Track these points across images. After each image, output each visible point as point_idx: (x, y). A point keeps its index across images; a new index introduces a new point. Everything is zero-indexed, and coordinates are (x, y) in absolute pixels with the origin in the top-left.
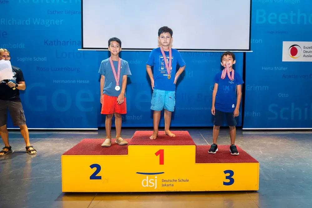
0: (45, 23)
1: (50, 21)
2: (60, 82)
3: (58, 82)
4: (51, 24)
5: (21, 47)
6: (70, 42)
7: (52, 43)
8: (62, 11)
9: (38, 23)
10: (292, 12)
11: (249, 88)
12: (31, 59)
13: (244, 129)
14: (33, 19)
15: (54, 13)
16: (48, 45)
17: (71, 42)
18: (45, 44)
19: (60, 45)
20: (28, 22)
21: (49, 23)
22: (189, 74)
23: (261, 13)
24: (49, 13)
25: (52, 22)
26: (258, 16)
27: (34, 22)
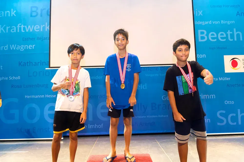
0: (20, 48)
1: (24, 46)
2: (31, 97)
3: (29, 97)
4: (25, 48)
7: (25, 64)
8: (34, 38)
9: (14, 49)
10: (229, 31)
12: (7, 78)
14: (10, 45)
15: (28, 39)
16: (22, 66)
17: (41, 63)
18: (19, 66)
19: (32, 65)
20: (6, 48)
21: (24, 48)
22: (143, 86)
23: (202, 33)
24: (24, 40)
25: (26, 47)
26: (200, 36)
27: (11, 48)
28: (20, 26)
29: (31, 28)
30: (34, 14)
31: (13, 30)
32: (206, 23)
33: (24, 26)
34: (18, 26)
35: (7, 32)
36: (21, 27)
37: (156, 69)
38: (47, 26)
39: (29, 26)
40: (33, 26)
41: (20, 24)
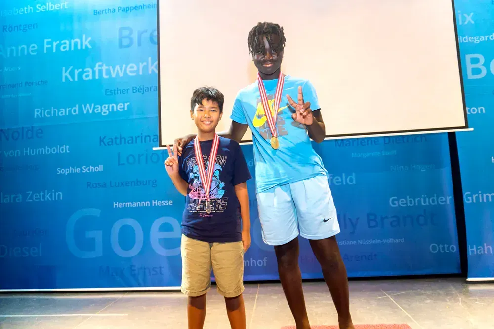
0: (101, 109)
1: (108, 107)
2: (125, 205)
3: (119, 205)
4: (110, 111)
5: (64, 151)
6: (140, 138)
7: (112, 141)
8: (128, 90)
9: (91, 112)
11: (470, 198)
12: (78, 170)
13: (469, 279)
14: (83, 105)
15: (116, 92)
16: (105, 145)
17: (142, 137)
18: (100, 144)
19: (125, 143)
20: (75, 111)
21: (108, 109)
22: (348, 178)
23: (475, 61)
24: (107, 93)
25: (113, 107)
26: (469, 67)
27: (84, 110)
28: (100, 68)
29: (121, 69)
30: (126, 42)
31: (87, 76)
32: (484, 40)
33: (107, 67)
34: (97, 68)
35: (76, 79)
36: (102, 68)
37: (373, 141)
38: (152, 65)
39: (117, 67)
40: (124, 66)
41: (100, 63)
